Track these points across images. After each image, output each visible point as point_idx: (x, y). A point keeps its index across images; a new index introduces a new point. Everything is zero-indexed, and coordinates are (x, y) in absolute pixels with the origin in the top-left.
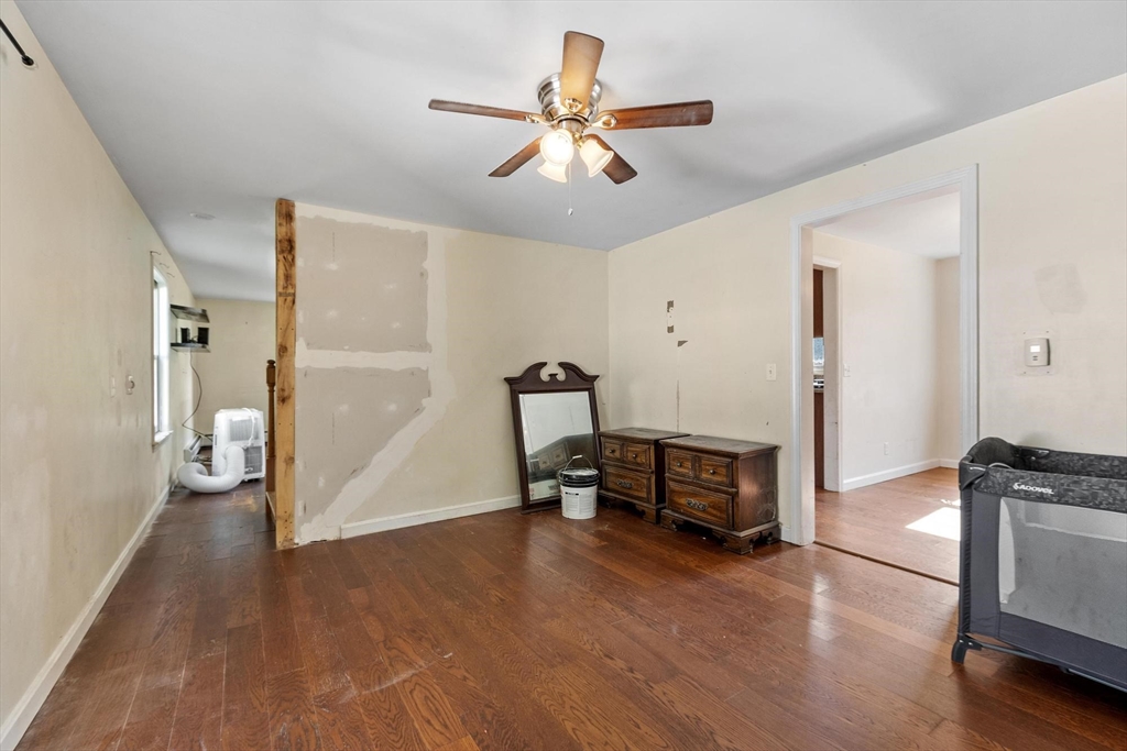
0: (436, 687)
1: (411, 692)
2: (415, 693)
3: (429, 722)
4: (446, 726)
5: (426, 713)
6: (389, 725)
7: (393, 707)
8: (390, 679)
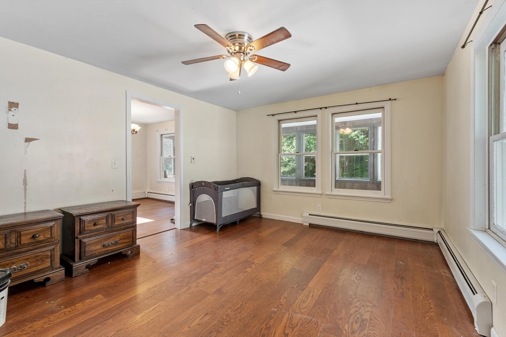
0: (296, 303)
1: (305, 308)
2: (304, 307)
3: (313, 296)
4: (310, 292)
5: (310, 298)
6: (324, 304)
7: (317, 308)
8: (305, 318)
